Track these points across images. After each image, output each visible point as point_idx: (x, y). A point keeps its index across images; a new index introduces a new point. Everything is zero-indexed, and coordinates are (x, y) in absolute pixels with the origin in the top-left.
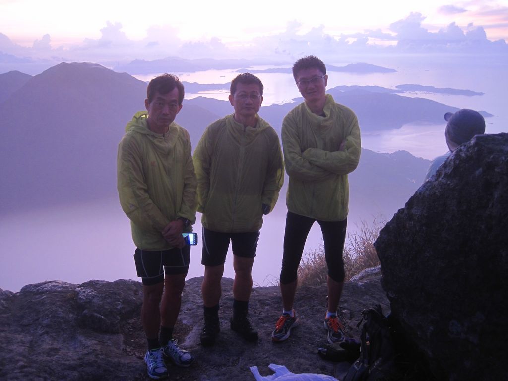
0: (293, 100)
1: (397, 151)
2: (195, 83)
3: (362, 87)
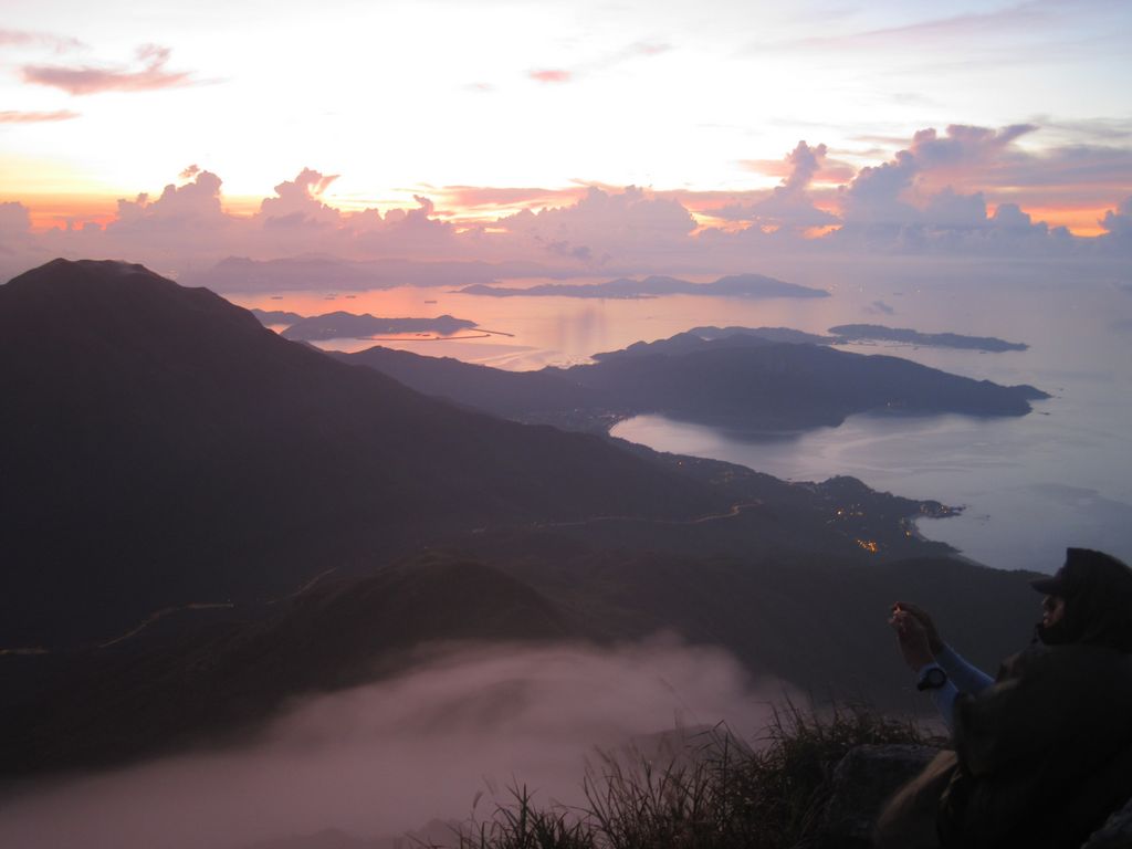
0: (595, 357)
1: (833, 477)
2: (367, 316)
3: (752, 330)
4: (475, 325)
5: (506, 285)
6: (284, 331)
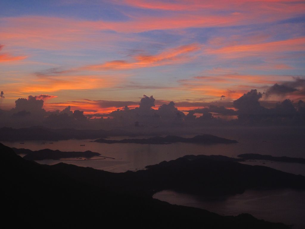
0: (146, 167)
1: (241, 214)
2: (57, 151)
3: (208, 156)
4: (100, 154)
5: (112, 139)
6: (24, 157)
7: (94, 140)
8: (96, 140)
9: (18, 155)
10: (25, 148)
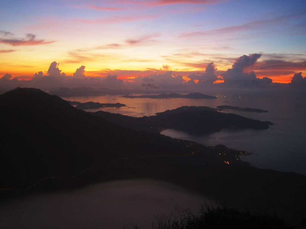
0: (156, 114)
1: (218, 145)
3: (197, 107)
4: (126, 105)
6: (76, 107)
7: (121, 96)
8: (122, 96)
9: (72, 105)
10: (77, 101)
